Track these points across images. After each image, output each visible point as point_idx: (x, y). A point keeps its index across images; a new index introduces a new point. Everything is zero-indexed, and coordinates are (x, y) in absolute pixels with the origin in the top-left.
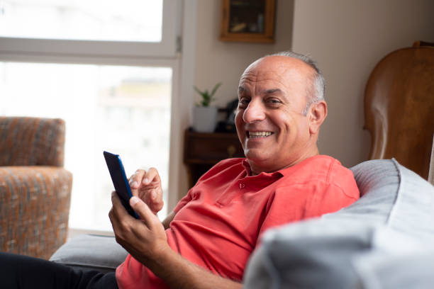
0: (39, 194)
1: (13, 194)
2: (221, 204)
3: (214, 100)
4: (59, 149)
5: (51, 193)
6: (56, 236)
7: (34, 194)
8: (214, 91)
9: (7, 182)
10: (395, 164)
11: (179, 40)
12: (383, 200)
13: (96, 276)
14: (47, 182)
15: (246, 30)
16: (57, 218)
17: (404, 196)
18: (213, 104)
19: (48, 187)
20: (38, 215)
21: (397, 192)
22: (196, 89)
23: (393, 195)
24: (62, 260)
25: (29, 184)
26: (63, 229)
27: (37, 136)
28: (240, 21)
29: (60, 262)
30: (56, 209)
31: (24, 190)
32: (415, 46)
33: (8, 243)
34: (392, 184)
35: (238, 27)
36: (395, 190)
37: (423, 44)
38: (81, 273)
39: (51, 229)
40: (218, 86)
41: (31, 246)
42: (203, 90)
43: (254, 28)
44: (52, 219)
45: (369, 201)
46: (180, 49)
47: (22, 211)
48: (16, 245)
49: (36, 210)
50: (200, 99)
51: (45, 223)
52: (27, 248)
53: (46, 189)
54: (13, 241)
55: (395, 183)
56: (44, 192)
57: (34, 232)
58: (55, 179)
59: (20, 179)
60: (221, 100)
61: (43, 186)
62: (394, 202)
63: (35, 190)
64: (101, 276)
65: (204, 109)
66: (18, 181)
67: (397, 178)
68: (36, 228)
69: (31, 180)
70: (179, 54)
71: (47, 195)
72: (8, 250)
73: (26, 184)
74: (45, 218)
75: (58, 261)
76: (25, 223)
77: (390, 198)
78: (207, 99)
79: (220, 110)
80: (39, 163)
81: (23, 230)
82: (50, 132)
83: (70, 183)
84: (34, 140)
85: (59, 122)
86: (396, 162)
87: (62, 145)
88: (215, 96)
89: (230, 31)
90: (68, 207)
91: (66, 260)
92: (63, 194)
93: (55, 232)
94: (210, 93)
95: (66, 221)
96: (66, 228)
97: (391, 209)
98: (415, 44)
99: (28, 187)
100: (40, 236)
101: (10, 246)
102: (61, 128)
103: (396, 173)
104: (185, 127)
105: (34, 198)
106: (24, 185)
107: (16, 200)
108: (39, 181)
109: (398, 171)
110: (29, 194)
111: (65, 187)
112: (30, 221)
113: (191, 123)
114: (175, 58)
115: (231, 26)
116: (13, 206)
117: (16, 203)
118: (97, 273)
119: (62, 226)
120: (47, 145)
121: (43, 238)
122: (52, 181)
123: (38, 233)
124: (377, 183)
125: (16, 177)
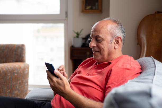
0: (17, 73)
1: (8, 73)
2: (89, 75)
3: (81, 35)
4: (23, 55)
5: (22, 72)
6: (24, 88)
7: (16, 73)
8: (81, 32)
9: (6, 69)
10: (152, 59)
11: (67, 13)
12: (150, 74)
13: (43, 104)
14: (20, 68)
15: (91, 9)
16: (24, 81)
17: (157, 72)
18: (80, 36)
19: (21, 70)
20: (17, 81)
21: (155, 71)
22: (74, 31)
23: (154, 72)
24: (30, 98)
25: (14, 69)
26: (27, 85)
27: (15, 51)
28: (89, 5)
29: (29, 99)
30: (24, 78)
31: (12, 71)
32: (155, 13)
33: (7, 92)
34: (152, 67)
35: (88, 8)
36: (154, 70)
37: (158, 12)
38: (38, 103)
39: (22, 85)
40: (82, 30)
41: (16, 92)
42: (76, 32)
43: (94, 8)
44: (22, 82)
45: (145, 75)
46: (67, 16)
47: (12, 79)
48: (10, 92)
49: (17, 79)
50: (76, 35)
51: (20, 83)
52: (14, 93)
53: (20, 71)
54: (9, 91)
55: (154, 67)
56: (19, 72)
57: (16, 87)
58: (23, 67)
59: (10, 68)
60: (83, 35)
61: (19, 70)
62: (154, 75)
63: (16, 71)
64: (45, 104)
65: (77, 39)
66: (10, 69)
67: (154, 65)
68: (17, 85)
69: (14, 67)
70: (66, 18)
71: (20, 73)
72: (7, 94)
73: (12, 69)
74: (20, 81)
75: (28, 98)
76: (13, 84)
77: (152, 73)
78: (78, 35)
79: (83, 39)
80: (17, 61)
81: (12, 86)
82: (20, 49)
83: (28, 68)
84: (14, 53)
85: (23, 46)
86: (153, 58)
87: (25, 54)
88: (81, 33)
89: (85, 9)
90: (28, 77)
91: (31, 98)
92: (26, 72)
93: (24, 86)
94: (79, 32)
95: (27, 82)
96: (28, 85)
97: (153, 78)
98: (155, 12)
99: (13, 71)
100: (18, 88)
101: (8, 93)
102: (24, 48)
103: (153, 63)
104: (70, 46)
105: (16, 74)
106: (12, 70)
107: (9, 76)
108: (17, 68)
109: (154, 62)
110: (14, 73)
111: (27, 70)
112: (15, 83)
113: (73, 44)
114: (65, 20)
115: (86, 7)
116: (9, 78)
117: (10, 77)
118: (44, 103)
119: (26, 84)
120: (19, 54)
121: (20, 89)
122: (22, 68)
123: (18, 87)
124: (147, 67)
125: (9, 67)
